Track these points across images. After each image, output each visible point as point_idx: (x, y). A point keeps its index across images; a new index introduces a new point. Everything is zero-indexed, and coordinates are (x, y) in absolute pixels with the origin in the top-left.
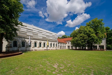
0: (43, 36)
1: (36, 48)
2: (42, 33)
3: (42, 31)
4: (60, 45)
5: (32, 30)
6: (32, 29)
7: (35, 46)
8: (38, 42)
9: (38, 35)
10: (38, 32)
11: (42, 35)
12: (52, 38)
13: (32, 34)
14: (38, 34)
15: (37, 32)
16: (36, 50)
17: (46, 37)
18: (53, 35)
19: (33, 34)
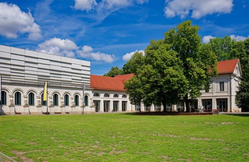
0: (40, 74)
1: (19, 109)
2: (37, 63)
3: (37, 58)
4: (102, 98)
5: (9, 59)
6: (8, 56)
7: (18, 102)
8: (25, 91)
9: (26, 72)
10: (26, 62)
11: (36, 70)
12: (69, 79)
13: (9, 70)
14: (26, 68)
15: (23, 63)
16: (20, 113)
17: (49, 75)
18: (73, 66)
19: (11, 69)
